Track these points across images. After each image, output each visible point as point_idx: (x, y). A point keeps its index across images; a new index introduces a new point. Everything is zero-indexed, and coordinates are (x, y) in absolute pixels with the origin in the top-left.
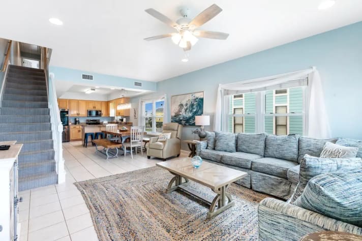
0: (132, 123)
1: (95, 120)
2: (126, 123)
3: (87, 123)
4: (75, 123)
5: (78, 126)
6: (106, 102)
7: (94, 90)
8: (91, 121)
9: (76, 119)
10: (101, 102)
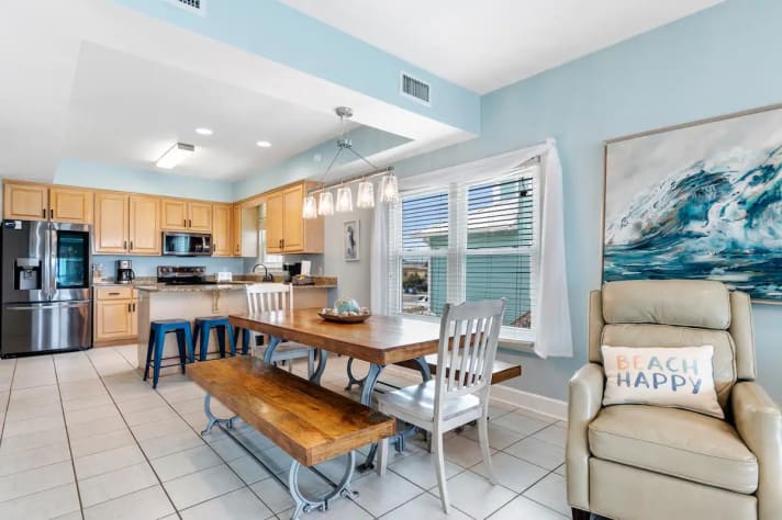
0: (333, 281)
1: (188, 270)
2: (312, 282)
3: (160, 280)
4: (118, 279)
5: (125, 291)
6: (227, 204)
7: (190, 147)
8: (175, 270)
9: (119, 263)
10: (211, 207)
